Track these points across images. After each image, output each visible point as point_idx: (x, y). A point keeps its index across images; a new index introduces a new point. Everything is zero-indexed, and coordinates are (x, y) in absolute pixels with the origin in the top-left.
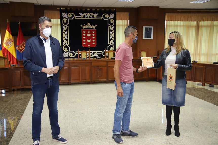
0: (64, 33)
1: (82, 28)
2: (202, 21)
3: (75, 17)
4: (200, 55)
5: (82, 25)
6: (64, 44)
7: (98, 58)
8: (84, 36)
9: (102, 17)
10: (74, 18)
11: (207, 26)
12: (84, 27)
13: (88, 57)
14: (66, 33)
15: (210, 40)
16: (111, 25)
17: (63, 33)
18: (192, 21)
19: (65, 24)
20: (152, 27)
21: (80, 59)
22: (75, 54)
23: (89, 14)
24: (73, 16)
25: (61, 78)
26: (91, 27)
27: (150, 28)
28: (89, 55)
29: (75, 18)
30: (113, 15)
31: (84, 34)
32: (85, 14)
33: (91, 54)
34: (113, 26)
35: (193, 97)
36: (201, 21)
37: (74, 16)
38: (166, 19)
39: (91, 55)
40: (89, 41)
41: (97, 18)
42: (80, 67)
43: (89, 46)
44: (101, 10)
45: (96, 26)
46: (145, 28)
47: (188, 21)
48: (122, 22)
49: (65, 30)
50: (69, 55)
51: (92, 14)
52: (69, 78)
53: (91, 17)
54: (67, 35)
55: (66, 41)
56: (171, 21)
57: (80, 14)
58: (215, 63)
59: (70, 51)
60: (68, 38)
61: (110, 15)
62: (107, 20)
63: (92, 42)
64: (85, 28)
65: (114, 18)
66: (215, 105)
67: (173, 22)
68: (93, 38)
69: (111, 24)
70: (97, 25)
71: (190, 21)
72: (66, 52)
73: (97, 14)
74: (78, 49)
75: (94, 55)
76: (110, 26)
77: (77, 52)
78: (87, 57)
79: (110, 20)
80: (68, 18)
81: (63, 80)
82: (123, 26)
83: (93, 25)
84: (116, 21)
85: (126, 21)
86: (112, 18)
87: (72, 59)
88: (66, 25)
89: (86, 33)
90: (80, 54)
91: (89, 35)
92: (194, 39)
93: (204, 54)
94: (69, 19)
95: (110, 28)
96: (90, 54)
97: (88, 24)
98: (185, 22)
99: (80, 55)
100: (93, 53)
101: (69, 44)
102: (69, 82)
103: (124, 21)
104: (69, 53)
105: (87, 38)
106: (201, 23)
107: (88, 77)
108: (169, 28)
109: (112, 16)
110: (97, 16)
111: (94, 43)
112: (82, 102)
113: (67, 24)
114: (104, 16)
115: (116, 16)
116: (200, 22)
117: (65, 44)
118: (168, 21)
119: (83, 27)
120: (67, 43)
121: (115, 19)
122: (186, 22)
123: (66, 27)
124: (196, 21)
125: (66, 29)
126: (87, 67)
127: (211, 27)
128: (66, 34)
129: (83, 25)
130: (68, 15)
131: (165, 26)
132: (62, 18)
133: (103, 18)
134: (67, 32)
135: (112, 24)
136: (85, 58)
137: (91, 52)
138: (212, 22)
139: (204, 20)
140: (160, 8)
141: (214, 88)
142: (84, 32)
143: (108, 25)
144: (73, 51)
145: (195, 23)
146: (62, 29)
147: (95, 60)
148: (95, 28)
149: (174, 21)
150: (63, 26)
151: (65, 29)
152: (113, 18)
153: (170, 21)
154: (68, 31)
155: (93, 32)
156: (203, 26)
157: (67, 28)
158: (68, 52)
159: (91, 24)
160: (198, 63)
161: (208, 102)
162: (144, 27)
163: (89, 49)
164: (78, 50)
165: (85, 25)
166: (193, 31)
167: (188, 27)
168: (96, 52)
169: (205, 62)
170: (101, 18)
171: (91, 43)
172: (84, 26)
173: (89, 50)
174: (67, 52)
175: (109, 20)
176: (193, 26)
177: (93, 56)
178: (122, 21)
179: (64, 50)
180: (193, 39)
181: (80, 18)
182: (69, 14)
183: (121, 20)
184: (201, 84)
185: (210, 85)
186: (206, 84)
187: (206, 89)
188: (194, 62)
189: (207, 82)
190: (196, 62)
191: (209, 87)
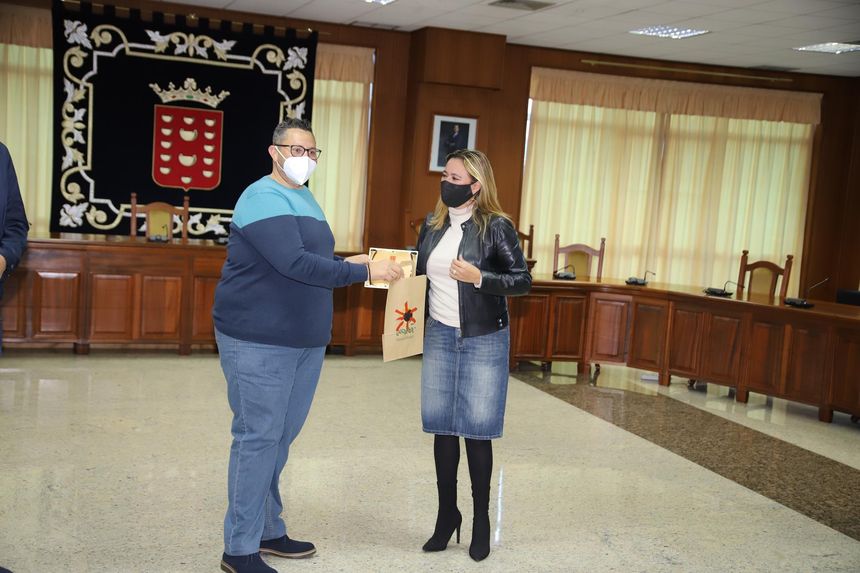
0: (71, 115)
1: (158, 100)
2: (680, 113)
3: (126, 45)
4: (666, 255)
5: (156, 87)
6: (65, 166)
7: (222, 240)
8: (166, 139)
9: (253, 60)
10: (123, 50)
11: (700, 137)
12: (167, 97)
13: (178, 235)
14: (80, 114)
15: (709, 199)
16: (292, 98)
17: (66, 117)
18: (639, 109)
19: (79, 72)
20: (473, 123)
21: (142, 240)
22: (116, 216)
23: (192, 41)
24: (117, 40)
25: (43, 323)
26: (199, 97)
27: (460, 125)
28: (185, 226)
29: (128, 52)
30: (303, 52)
31: (167, 126)
32: (174, 37)
33: (196, 219)
34: (299, 103)
36: (675, 113)
37: (122, 42)
38: (533, 91)
39: (194, 226)
40: (187, 161)
41: (229, 61)
42: (138, 277)
43: (186, 185)
44: (248, 27)
45: (224, 94)
46: (443, 124)
47: (623, 107)
48: (344, 89)
49: (74, 103)
50: (90, 218)
51: (209, 42)
52: (81, 323)
53: (202, 52)
54: (81, 126)
55: (75, 151)
56: (555, 101)
57: (150, 33)
59: (92, 199)
60: (86, 138)
61: (290, 52)
62: (277, 76)
63: (199, 166)
64: (171, 99)
65: (306, 66)
67: (564, 105)
68: (209, 149)
69: (294, 94)
70: (228, 93)
71: (632, 109)
72: (72, 204)
73: (232, 43)
74: (134, 195)
75: (205, 224)
76: (285, 104)
77: (128, 206)
78: (175, 231)
79: (289, 76)
80: (90, 46)
81: (51, 330)
82: (346, 105)
83: (209, 89)
84: (316, 82)
85: (359, 88)
86: (297, 69)
87: (101, 238)
88: (80, 78)
89: (178, 125)
90: (143, 215)
91: (188, 136)
92: (646, 189)
93: (683, 255)
94: (96, 54)
95: (289, 110)
96: (190, 223)
97: (186, 86)
98: (610, 111)
99: (141, 221)
100: (205, 219)
101: (89, 167)
102: (80, 342)
103: (349, 85)
104: (89, 209)
105: (181, 147)
106: (677, 122)
107: (170, 324)
108: (546, 129)
109: (297, 57)
110: (228, 52)
111: (208, 174)
113: (87, 77)
114: (262, 57)
115: (319, 59)
116: (672, 116)
118: (543, 100)
119: (160, 95)
120: (80, 163)
121: (309, 72)
122: (617, 110)
123: (82, 87)
124: (655, 110)
125: (79, 95)
126: (167, 278)
127: (716, 142)
128: (79, 121)
129: (165, 87)
130: (95, 35)
131: (528, 122)
132: (60, 46)
133: (256, 65)
134: (82, 111)
136: (164, 239)
137: (191, 209)
138: (720, 120)
139: (689, 110)
140: (509, 40)
141: (708, 395)
142: (167, 119)
143: (280, 95)
144: (108, 202)
145: (650, 119)
146: (59, 97)
147: (210, 249)
148: (220, 106)
149: (565, 102)
150: (67, 84)
151: (73, 94)
152: (302, 66)
153: (550, 100)
154: (87, 107)
155: (210, 123)
156: (681, 136)
157: (87, 95)
158: (86, 205)
159: (201, 87)
160: (649, 287)
162: (438, 120)
163: (186, 198)
164: (134, 201)
166: (643, 154)
167: (626, 133)
168: (215, 214)
169: (685, 287)
170: (248, 63)
171: (196, 171)
172: (168, 90)
173: (186, 203)
174: (80, 202)
175: (285, 73)
176: (641, 133)
177: (202, 229)
178: (341, 84)
179: (66, 195)
180: (641, 188)
181: (152, 52)
182: (99, 28)
183: (340, 80)
184: (657, 378)
185: (692, 383)
186: (675, 379)
187: (674, 400)
188: (633, 283)
189: (681, 368)
190: (640, 282)
191: (686, 390)
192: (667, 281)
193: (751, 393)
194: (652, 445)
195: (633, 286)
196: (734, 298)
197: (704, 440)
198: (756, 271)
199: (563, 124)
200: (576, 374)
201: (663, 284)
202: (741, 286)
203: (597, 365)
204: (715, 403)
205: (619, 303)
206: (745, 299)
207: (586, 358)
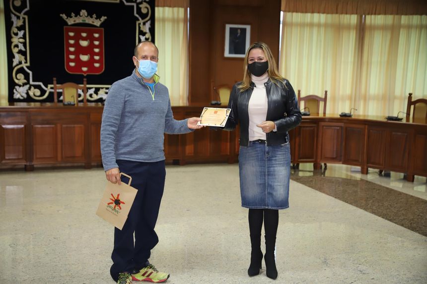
0: (16, 34)
1: (66, 24)
2: (372, 14)
4: (366, 98)
5: (64, 16)
6: (14, 64)
8: (72, 46)
11: (384, 28)
12: (70, 22)
13: (81, 101)
14: (21, 34)
15: (391, 63)
16: (143, 19)
17: (13, 35)
18: (346, 14)
19: (19, 10)
20: (248, 28)
21: (61, 104)
22: (45, 92)
25: (6, 155)
26: (89, 21)
27: (241, 29)
28: (85, 96)
31: (72, 38)
33: (91, 91)
34: (147, 21)
35: (333, 198)
36: (368, 14)
38: (283, 7)
39: (91, 96)
40: (84, 58)
42: (59, 126)
43: (85, 72)
45: (103, 18)
46: (231, 29)
47: (337, 13)
48: (173, 12)
49: (17, 28)
50: (31, 93)
52: (28, 154)
54: (22, 40)
55: (20, 55)
56: (297, 12)
58: (390, 118)
59: (31, 82)
60: (25, 47)
62: (133, 6)
63: (92, 61)
64: (73, 23)
66: (379, 216)
67: (302, 14)
68: (97, 50)
69: (144, 16)
70: (106, 18)
71: (342, 13)
72: (20, 86)
74: (55, 79)
75: (97, 94)
76: (139, 22)
77: (52, 86)
78: (80, 99)
79: (141, 6)
81: (11, 158)
82: (175, 21)
83: (94, 16)
84: (156, 9)
85: (182, 10)
86: (145, 1)
87: (38, 104)
88: (20, 13)
89: (78, 38)
90: (61, 91)
91: (84, 43)
92: (352, 60)
93: (376, 98)
95: (141, 26)
96: (88, 94)
97: (81, 15)
98: (329, 16)
99: (60, 94)
100: (97, 91)
101: (28, 64)
102: (28, 164)
103: (176, 9)
104: (30, 89)
105: (80, 50)
106: (370, 19)
107: (79, 151)
108: (292, 29)
111: (97, 65)
112: (58, 211)
113: (24, 12)
116: (367, 16)
117: (17, 65)
118: (289, 12)
119: (67, 20)
120: (23, 62)
121: (152, 3)
122: (334, 15)
123: (21, 18)
124: (356, 14)
125: (20, 23)
126: (76, 125)
127: (394, 30)
128: (21, 38)
129: (69, 16)
131: (281, 26)
133: (121, 0)
134: (22, 32)
135: (147, 15)
136: (72, 103)
137: (88, 86)
138: (396, 16)
139: (377, 13)
141: (391, 179)
142: (71, 34)
143: (136, 17)
144: (41, 84)
145: (353, 19)
146: (9, 24)
148: (102, 25)
149: (302, 12)
150: (13, 16)
151: (17, 23)
152: (147, 0)
153: (293, 12)
154: (25, 30)
155: (96, 35)
156: (373, 28)
157: (24, 22)
158: (28, 86)
159: (90, 15)
160: (353, 117)
161: (366, 209)
162: (228, 27)
163: (85, 79)
164: (55, 82)
165: (73, 15)
166: (350, 40)
167: (339, 29)
168: (102, 88)
169: (377, 116)
171: (90, 63)
172: (71, 17)
173: (85, 82)
174: (24, 84)
175: (138, 4)
176: (348, 27)
177: (95, 97)
178: (171, 9)
179: (16, 81)
180: (350, 60)
183: (170, 7)
184: (360, 170)
185: (381, 172)
186: (370, 170)
187: (370, 182)
188: (344, 115)
189: (373, 163)
190: (348, 115)
191: (378, 176)
192: (366, 114)
193: (415, 176)
194: (355, 208)
195: (344, 118)
196: (404, 121)
197: (386, 204)
198: (417, 105)
199: (302, 25)
200: (313, 169)
201: (365, 116)
202: (408, 114)
203: (325, 164)
204: (395, 183)
205: (336, 128)
206: (411, 122)
207: (318, 160)
